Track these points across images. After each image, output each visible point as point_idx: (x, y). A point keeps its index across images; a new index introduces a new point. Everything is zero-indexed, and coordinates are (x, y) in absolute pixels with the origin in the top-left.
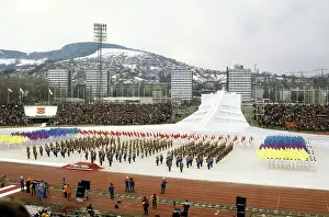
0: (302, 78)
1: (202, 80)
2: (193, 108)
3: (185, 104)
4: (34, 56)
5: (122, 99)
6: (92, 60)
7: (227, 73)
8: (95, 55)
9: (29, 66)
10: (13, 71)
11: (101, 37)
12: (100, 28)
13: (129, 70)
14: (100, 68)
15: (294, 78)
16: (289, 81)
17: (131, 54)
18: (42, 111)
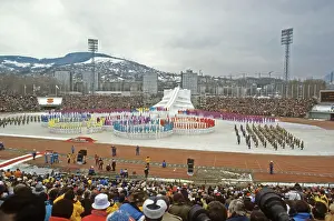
0: (231, 80)
1: (164, 80)
2: (158, 99)
3: (153, 96)
4: (45, 61)
5: (109, 93)
6: (87, 65)
7: (182, 75)
8: (89, 62)
9: (41, 68)
10: (28, 72)
11: (93, 48)
12: (93, 42)
13: (114, 72)
14: (93, 70)
15: (225, 79)
16: (222, 82)
17: (115, 61)
18: (51, 101)
